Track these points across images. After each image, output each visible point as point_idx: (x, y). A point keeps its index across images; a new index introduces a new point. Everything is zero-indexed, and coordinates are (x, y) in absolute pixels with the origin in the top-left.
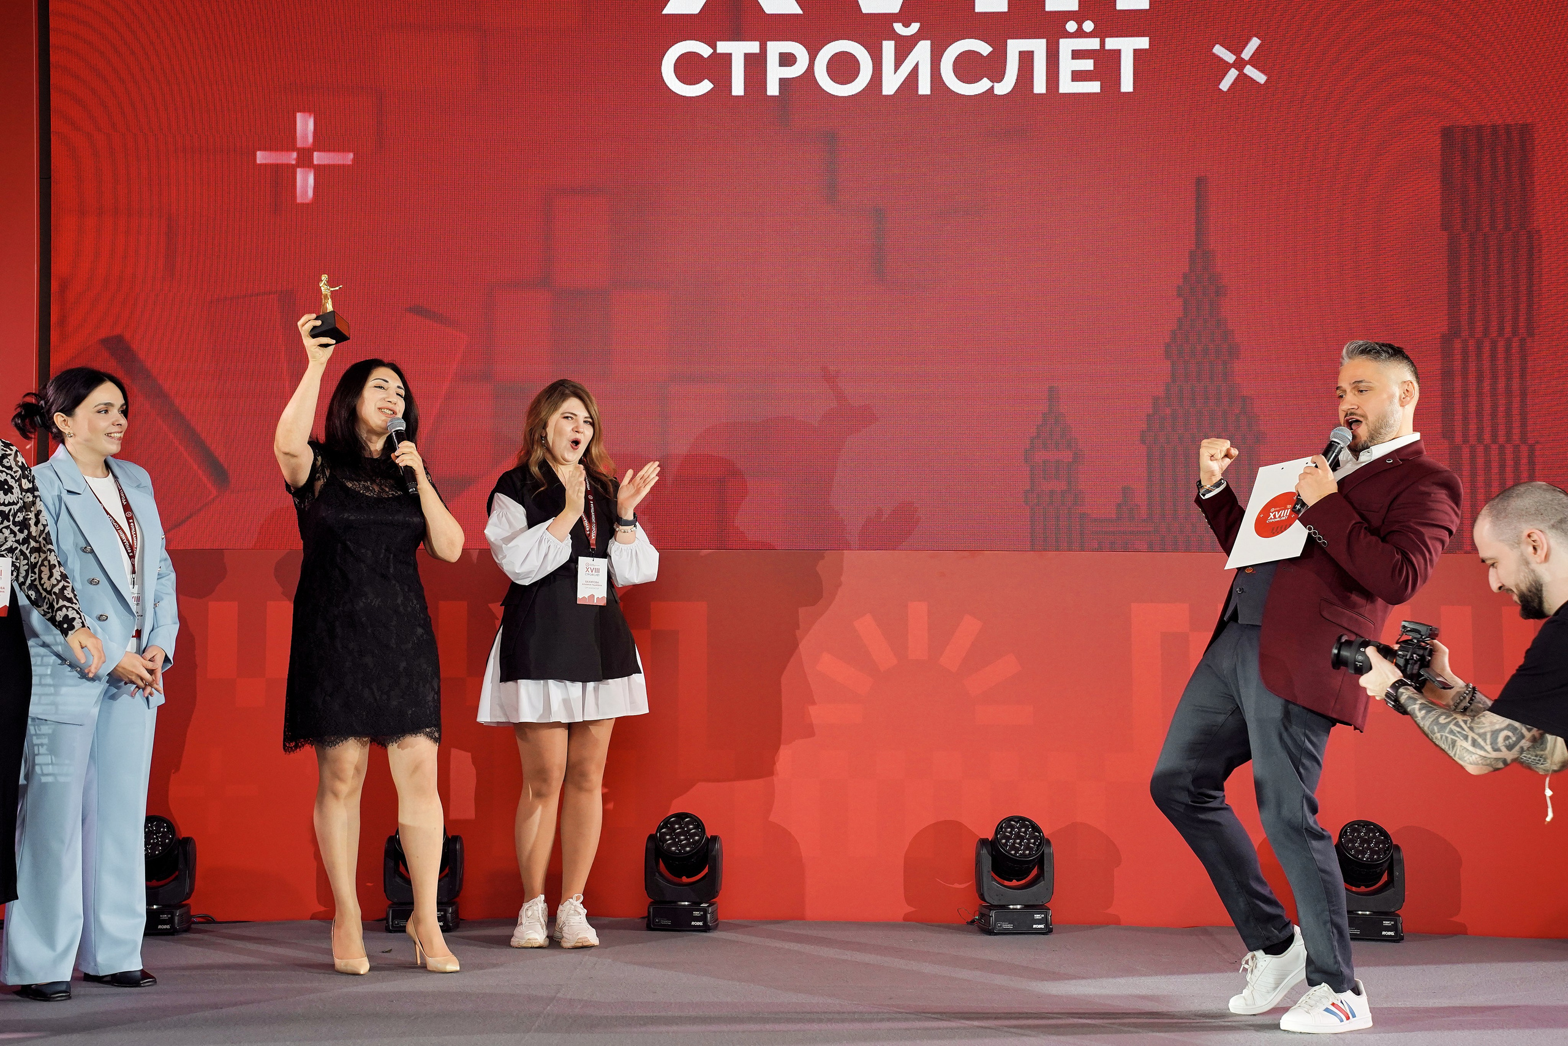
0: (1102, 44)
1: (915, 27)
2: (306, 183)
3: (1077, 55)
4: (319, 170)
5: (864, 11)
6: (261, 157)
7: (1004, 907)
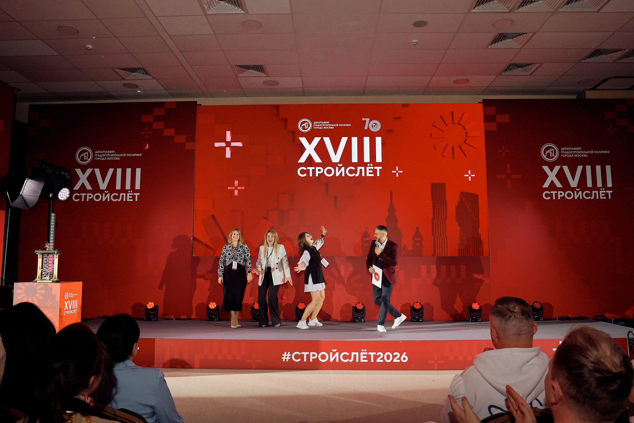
0: (374, 168)
1: (342, 165)
2: (236, 192)
3: (369, 170)
4: (239, 190)
5: (333, 162)
6: (229, 188)
7: (358, 318)
